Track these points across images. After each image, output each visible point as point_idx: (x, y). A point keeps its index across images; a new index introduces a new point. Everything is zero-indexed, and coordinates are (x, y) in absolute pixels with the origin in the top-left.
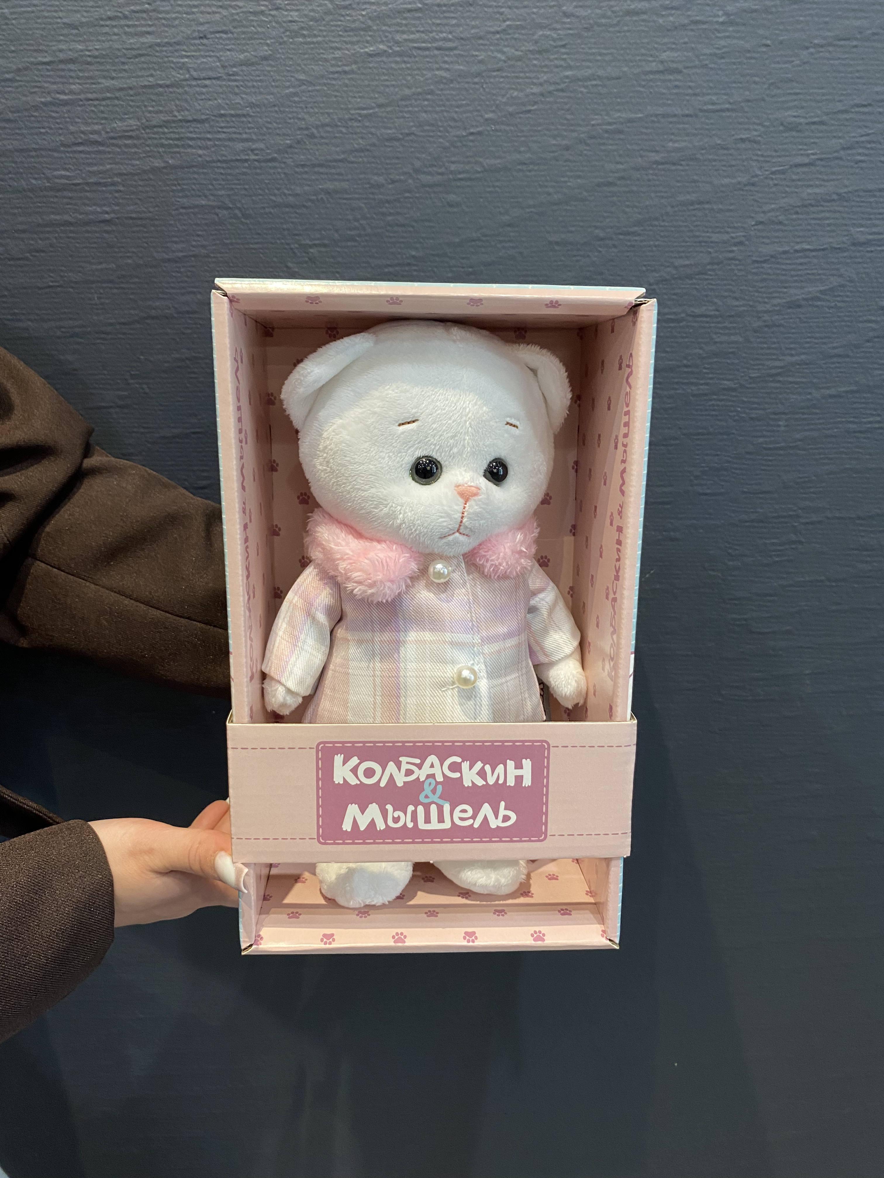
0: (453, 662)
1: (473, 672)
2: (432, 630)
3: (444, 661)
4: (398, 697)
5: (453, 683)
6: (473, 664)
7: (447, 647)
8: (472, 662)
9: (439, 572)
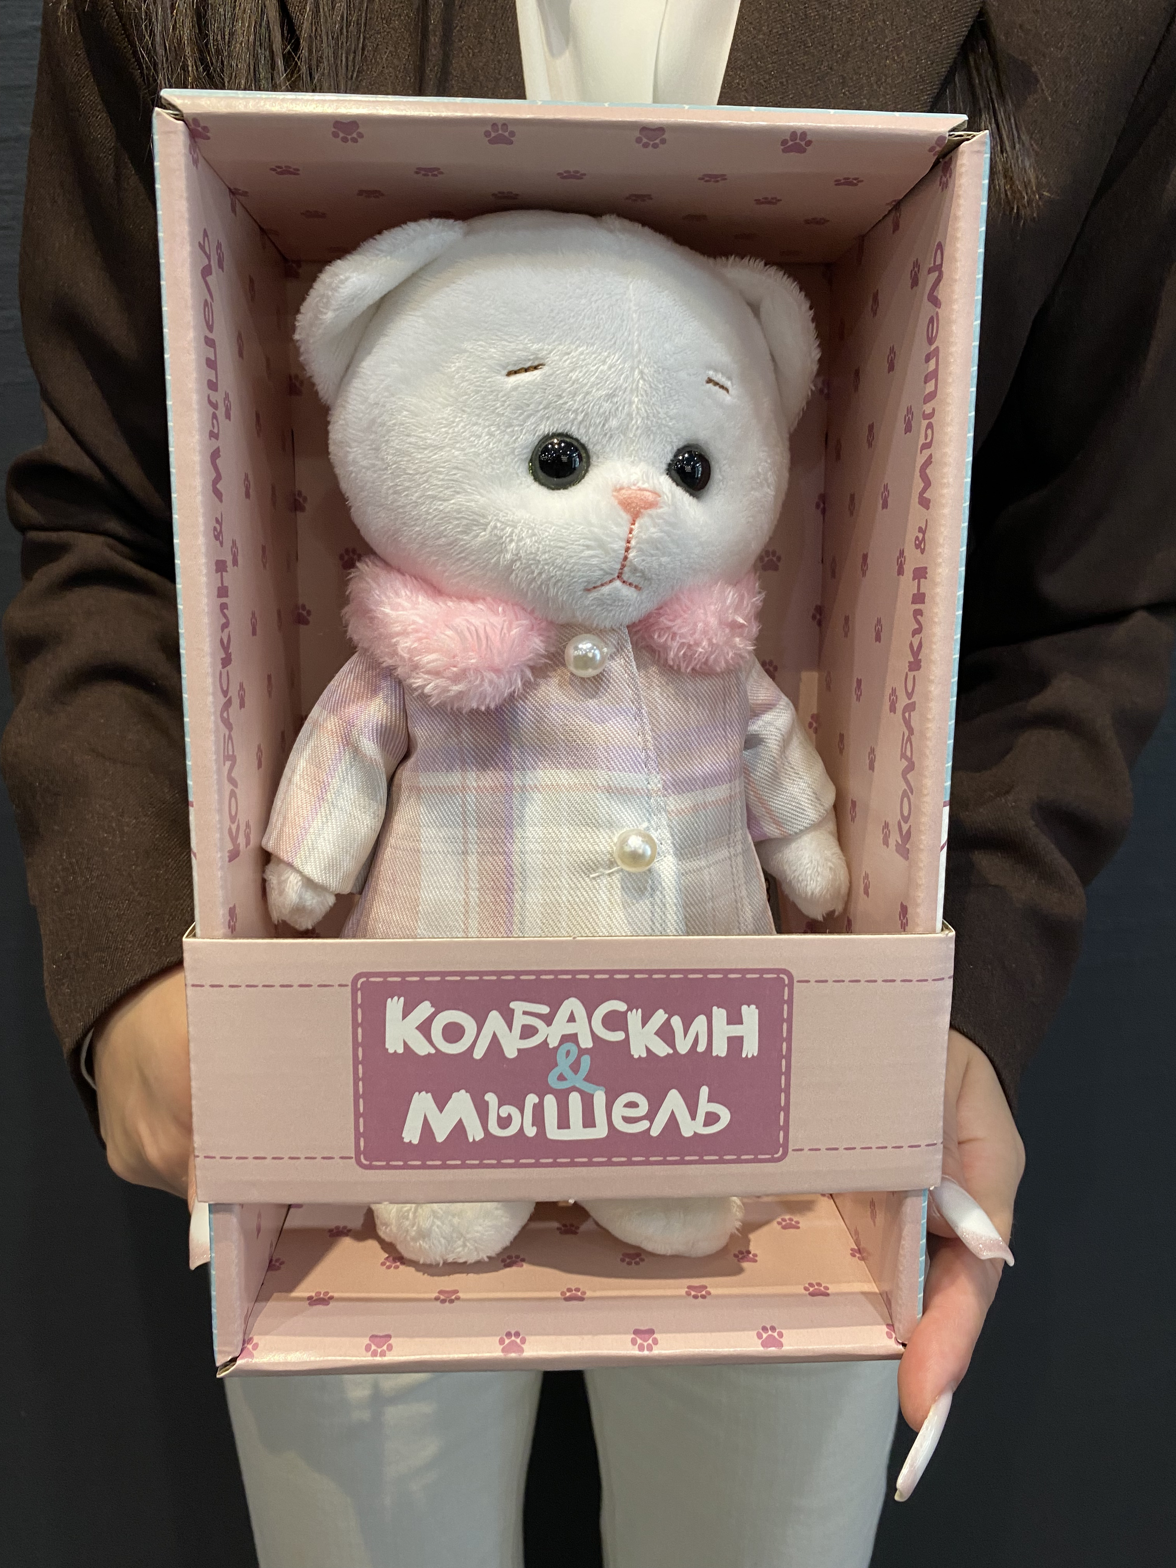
0: (611, 825)
1: (649, 840)
2: (572, 766)
3: (593, 822)
4: (510, 890)
5: (612, 864)
6: (648, 828)
7: (602, 799)
8: (645, 825)
9: (586, 655)
